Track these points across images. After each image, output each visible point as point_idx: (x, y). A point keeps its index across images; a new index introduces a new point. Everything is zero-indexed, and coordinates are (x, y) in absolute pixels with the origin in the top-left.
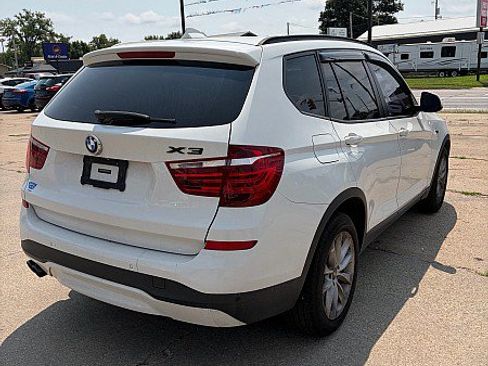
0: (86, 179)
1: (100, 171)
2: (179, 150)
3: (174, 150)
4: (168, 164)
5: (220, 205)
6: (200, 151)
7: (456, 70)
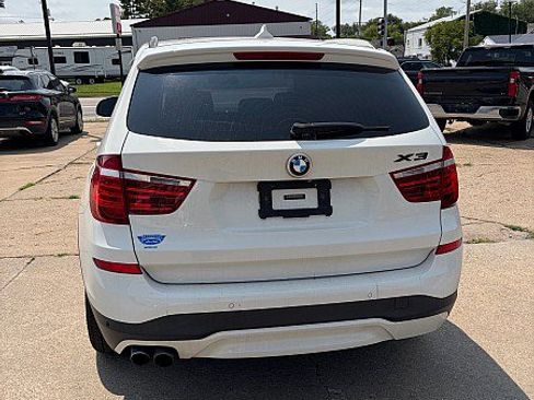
0: (266, 211)
1: (286, 198)
2: (406, 158)
3: (403, 158)
4: (392, 174)
5: (443, 207)
6: (425, 156)
7: (93, 77)
